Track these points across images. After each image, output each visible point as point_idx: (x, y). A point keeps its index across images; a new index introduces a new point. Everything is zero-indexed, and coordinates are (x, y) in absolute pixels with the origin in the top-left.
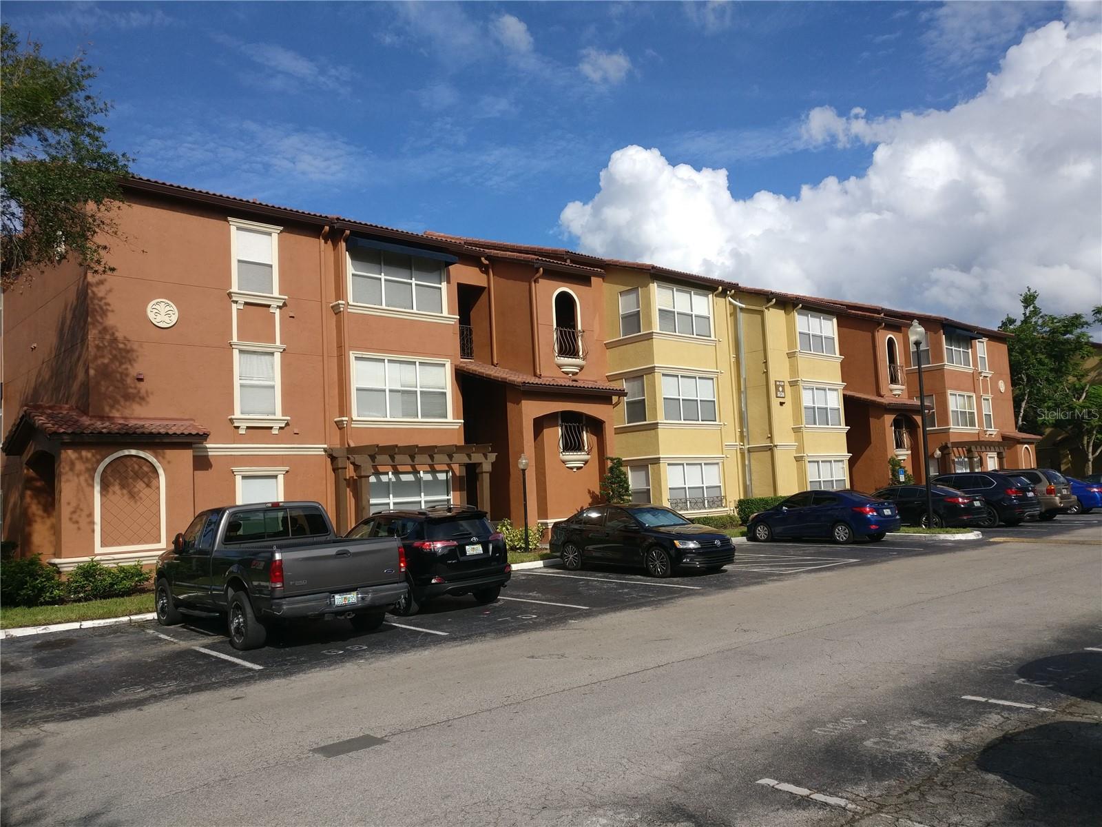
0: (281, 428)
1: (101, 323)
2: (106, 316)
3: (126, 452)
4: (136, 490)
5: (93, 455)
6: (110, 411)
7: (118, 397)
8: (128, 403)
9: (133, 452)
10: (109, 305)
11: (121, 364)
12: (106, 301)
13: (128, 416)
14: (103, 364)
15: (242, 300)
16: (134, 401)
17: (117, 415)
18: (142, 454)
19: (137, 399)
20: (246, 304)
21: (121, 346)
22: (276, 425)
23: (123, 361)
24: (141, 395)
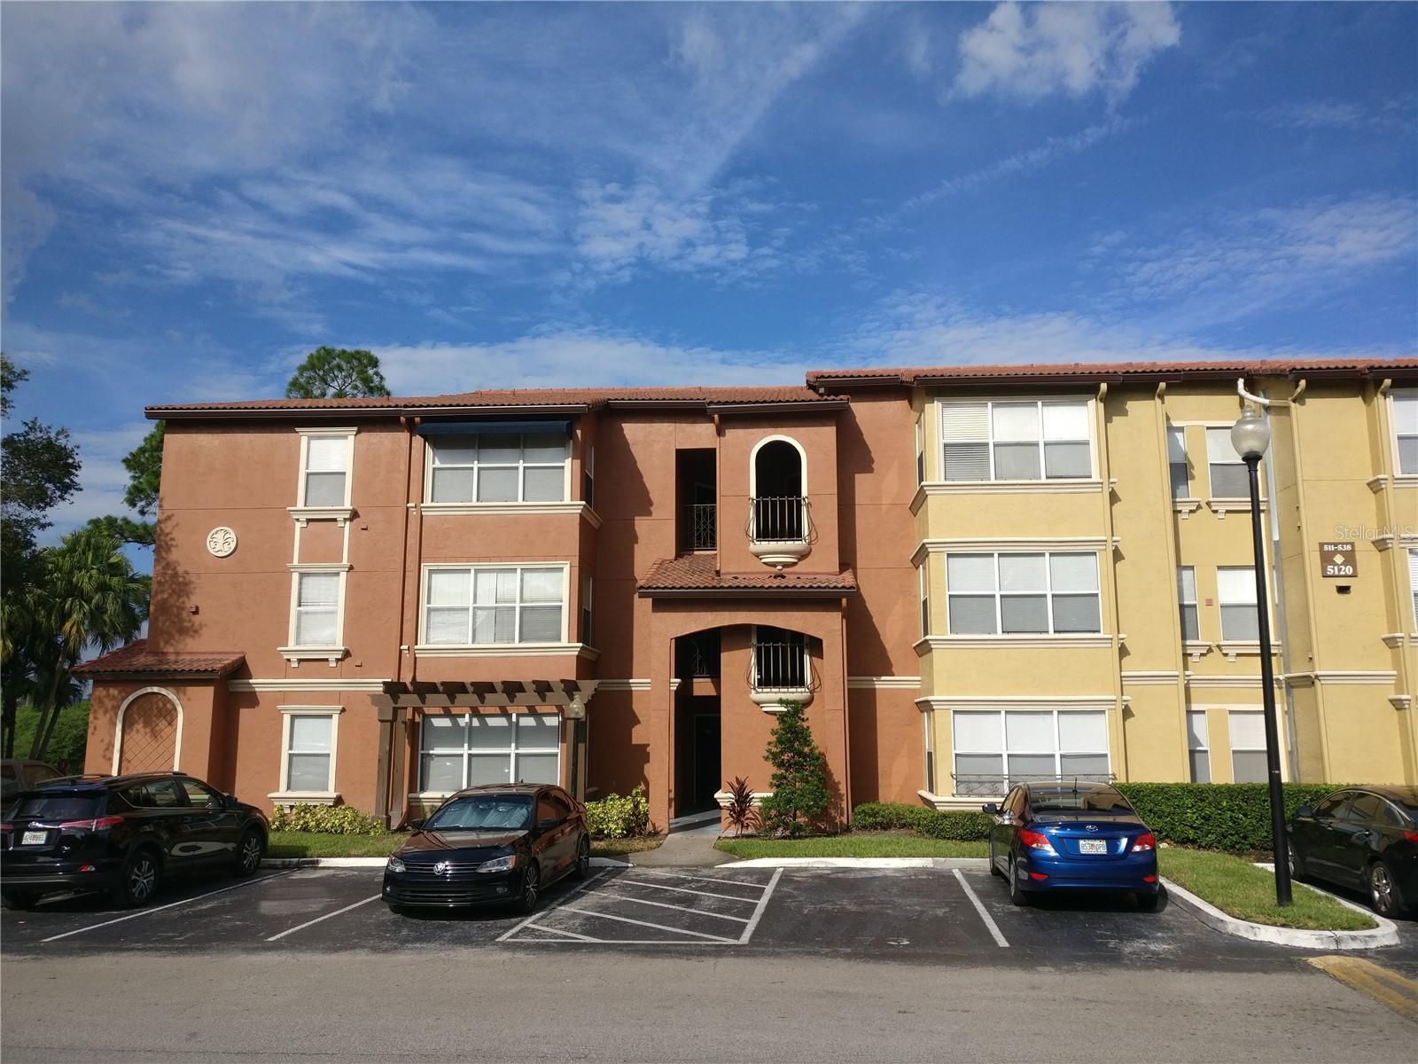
0: (338, 660)
1: (165, 559)
2: (170, 551)
3: (149, 690)
4: (157, 728)
5: (120, 693)
6: (165, 646)
7: (174, 632)
8: (182, 638)
9: (156, 689)
10: (172, 539)
11: (179, 597)
12: (172, 536)
13: (181, 651)
14: (163, 599)
15: (303, 518)
16: (187, 634)
17: (170, 649)
18: (163, 691)
19: (191, 633)
20: (308, 521)
21: (181, 579)
22: (332, 657)
23: (181, 594)
24: (195, 628)
